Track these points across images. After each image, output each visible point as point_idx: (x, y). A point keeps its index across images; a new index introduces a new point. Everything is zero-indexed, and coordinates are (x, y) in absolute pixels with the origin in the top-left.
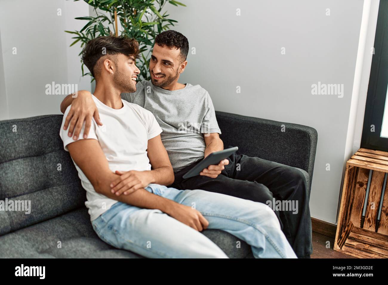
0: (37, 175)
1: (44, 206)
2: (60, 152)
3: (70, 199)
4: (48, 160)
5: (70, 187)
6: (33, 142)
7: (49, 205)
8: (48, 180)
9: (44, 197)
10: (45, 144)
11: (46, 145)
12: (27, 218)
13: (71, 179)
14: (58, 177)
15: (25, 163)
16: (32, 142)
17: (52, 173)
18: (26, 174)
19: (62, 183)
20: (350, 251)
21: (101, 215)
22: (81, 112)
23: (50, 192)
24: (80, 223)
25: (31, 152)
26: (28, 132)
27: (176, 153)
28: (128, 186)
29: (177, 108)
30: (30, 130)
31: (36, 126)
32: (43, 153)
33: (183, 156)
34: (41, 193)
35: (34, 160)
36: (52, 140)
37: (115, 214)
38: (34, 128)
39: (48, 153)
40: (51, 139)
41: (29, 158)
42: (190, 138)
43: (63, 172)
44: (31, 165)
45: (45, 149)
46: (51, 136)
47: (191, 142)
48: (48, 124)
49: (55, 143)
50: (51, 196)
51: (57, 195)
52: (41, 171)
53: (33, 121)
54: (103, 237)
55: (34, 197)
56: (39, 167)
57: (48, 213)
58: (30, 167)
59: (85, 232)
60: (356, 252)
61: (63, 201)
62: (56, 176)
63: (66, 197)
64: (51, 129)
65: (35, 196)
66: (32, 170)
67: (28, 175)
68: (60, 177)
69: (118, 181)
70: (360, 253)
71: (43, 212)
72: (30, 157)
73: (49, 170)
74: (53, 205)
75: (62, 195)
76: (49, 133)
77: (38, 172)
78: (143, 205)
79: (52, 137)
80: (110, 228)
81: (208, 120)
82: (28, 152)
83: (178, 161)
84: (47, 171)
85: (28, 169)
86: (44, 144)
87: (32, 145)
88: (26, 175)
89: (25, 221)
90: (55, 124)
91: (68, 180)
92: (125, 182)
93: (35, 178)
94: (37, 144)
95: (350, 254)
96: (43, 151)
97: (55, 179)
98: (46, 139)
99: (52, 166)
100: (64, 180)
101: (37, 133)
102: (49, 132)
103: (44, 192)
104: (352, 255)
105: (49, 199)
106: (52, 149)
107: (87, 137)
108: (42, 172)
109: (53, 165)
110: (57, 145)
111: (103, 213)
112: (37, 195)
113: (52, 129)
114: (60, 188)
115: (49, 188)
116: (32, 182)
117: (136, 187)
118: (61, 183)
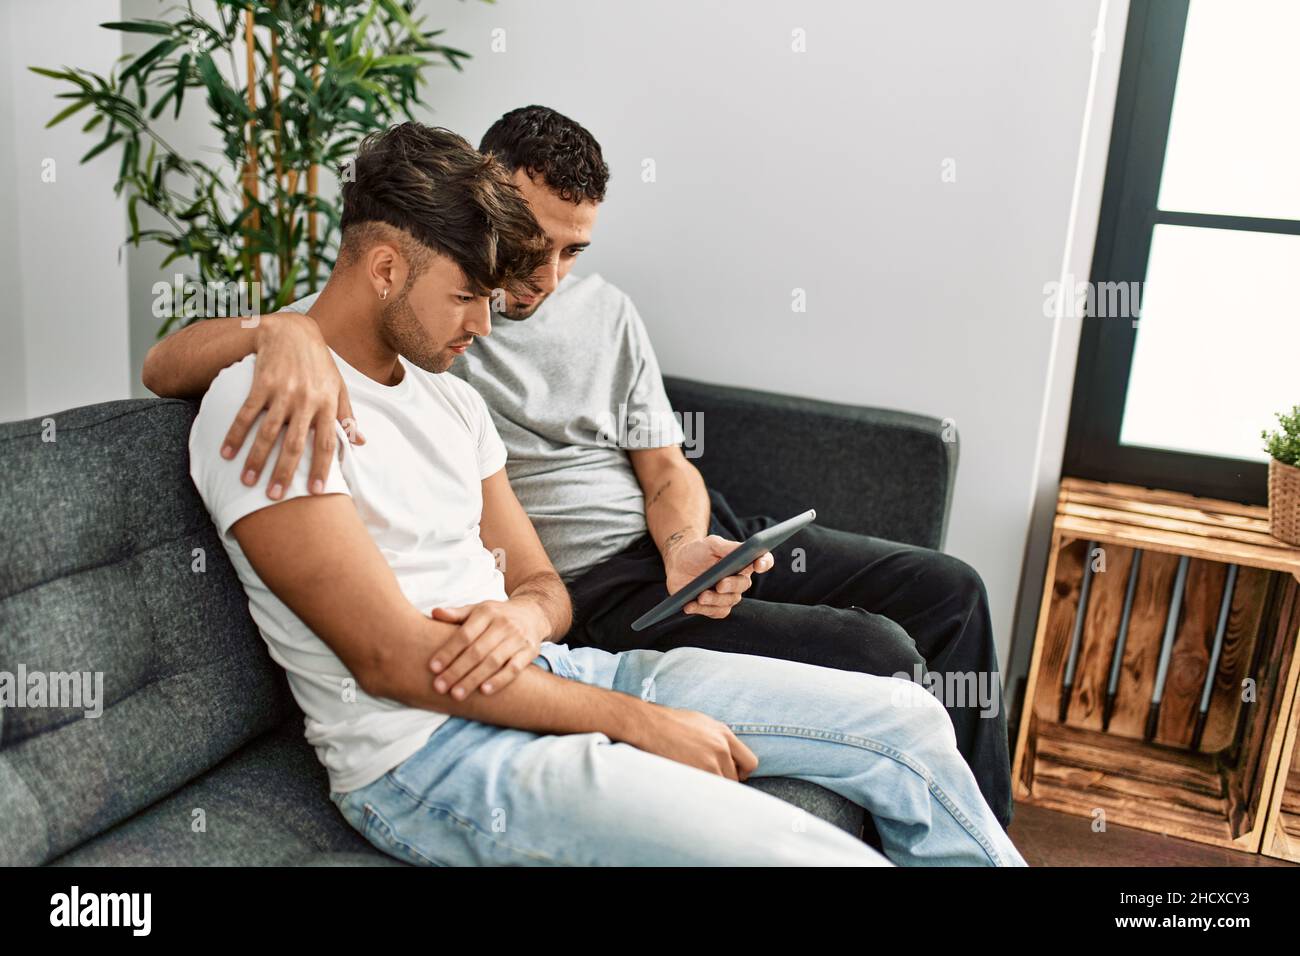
0: (126, 634)
1: (154, 752)
2: (190, 541)
3: (231, 717)
4: (149, 574)
5: (229, 669)
6: (101, 509)
7: (168, 748)
8: (156, 650)
9: (151, 716)
10: (137, 517)
11: (141, 520)
12: (102, 806)
13: (231, 639)
14: (189, 635)
15: (81, 593)
16: (98, 512)
17: (170, 624)
18: (90, 635)
19: (202, 660)
20: (1057, 797)
21: (391, 772)
22: (301, 396)
23: (165, 696)
24: (285, 800)
25: (94, 550)
26: (82, 471)
27: (554, 523)
28: (493, 662)
29: (543, 370)
30: (85, 463)
31: (102, 450)
32: (130, 550)
33: (579, 533)
34: (138, 701)
35: (105, 578)
36: (158, 498)
37: (450, 761)
38: (96, 456)
39: (146, 549)
40: (158, 493)
41: (90, 573)
42: (594, 469)
43: (206, 617)
44: (101, 598)
45: (136, 533)
46: (156, 484)
47: (600, 482)
48: (140, 438)
49: (169, 510)
50: (169, 709)
51: (189, 705)
52: (136, 621)
53: (87, 427)
54: (406, 848)
55: (119, 720)
56: (126, 605)
57: (166, 778)
58: (101, 609)
59: (318, 834)
60: (1073, 798)
61: (211, 724)
62: (185, 636)
63: (219, 710)
64: (152, 459)
65: (121, 716)
66: (107, 620)
67: (99, 640)
68: (195, 636)
69: (457, 648)
70: (1084, 800)
71: (151, 776)
72: (91, 567)
73: (158, 612)
74: (181, 743)
75: (204, 702)
76: (148, 474)
77: (127, 625)
78: (547, 723)
79: (159, 486)
80: (437, 813)
81: (645, 401)
82: (86, 550)
83: (564, 549)
84: (152, 618)
85: (96, 619)
86: (134, 515)
87: (98, 520)
88: (92, 641)
89: (96, 815)
90: (164, 437)
91: (223, 646)
92: (481, 648)
93: (120, 648)
94: (112, 518)
95: (1057, 806)
96: (129, 542)
97: (181, 644)
98: (141, 496)
99: (167, 596)
100: (211, 648)
101: (108, 475)
102: (147, 469)
103: (145, 696)
104: (1064, 808)
105: (166, 722)
106: (159, 531)
107: (323, 487)
108: (137, 624)
109: (171, 594)
110: (178, 517)
111: (403, 763)
112: (126, 711)
113: (155, 457)
114: (197, 676)
115: (157, 680)
116: (112, 664)
117: (519, 662)
118: (200, 657)
